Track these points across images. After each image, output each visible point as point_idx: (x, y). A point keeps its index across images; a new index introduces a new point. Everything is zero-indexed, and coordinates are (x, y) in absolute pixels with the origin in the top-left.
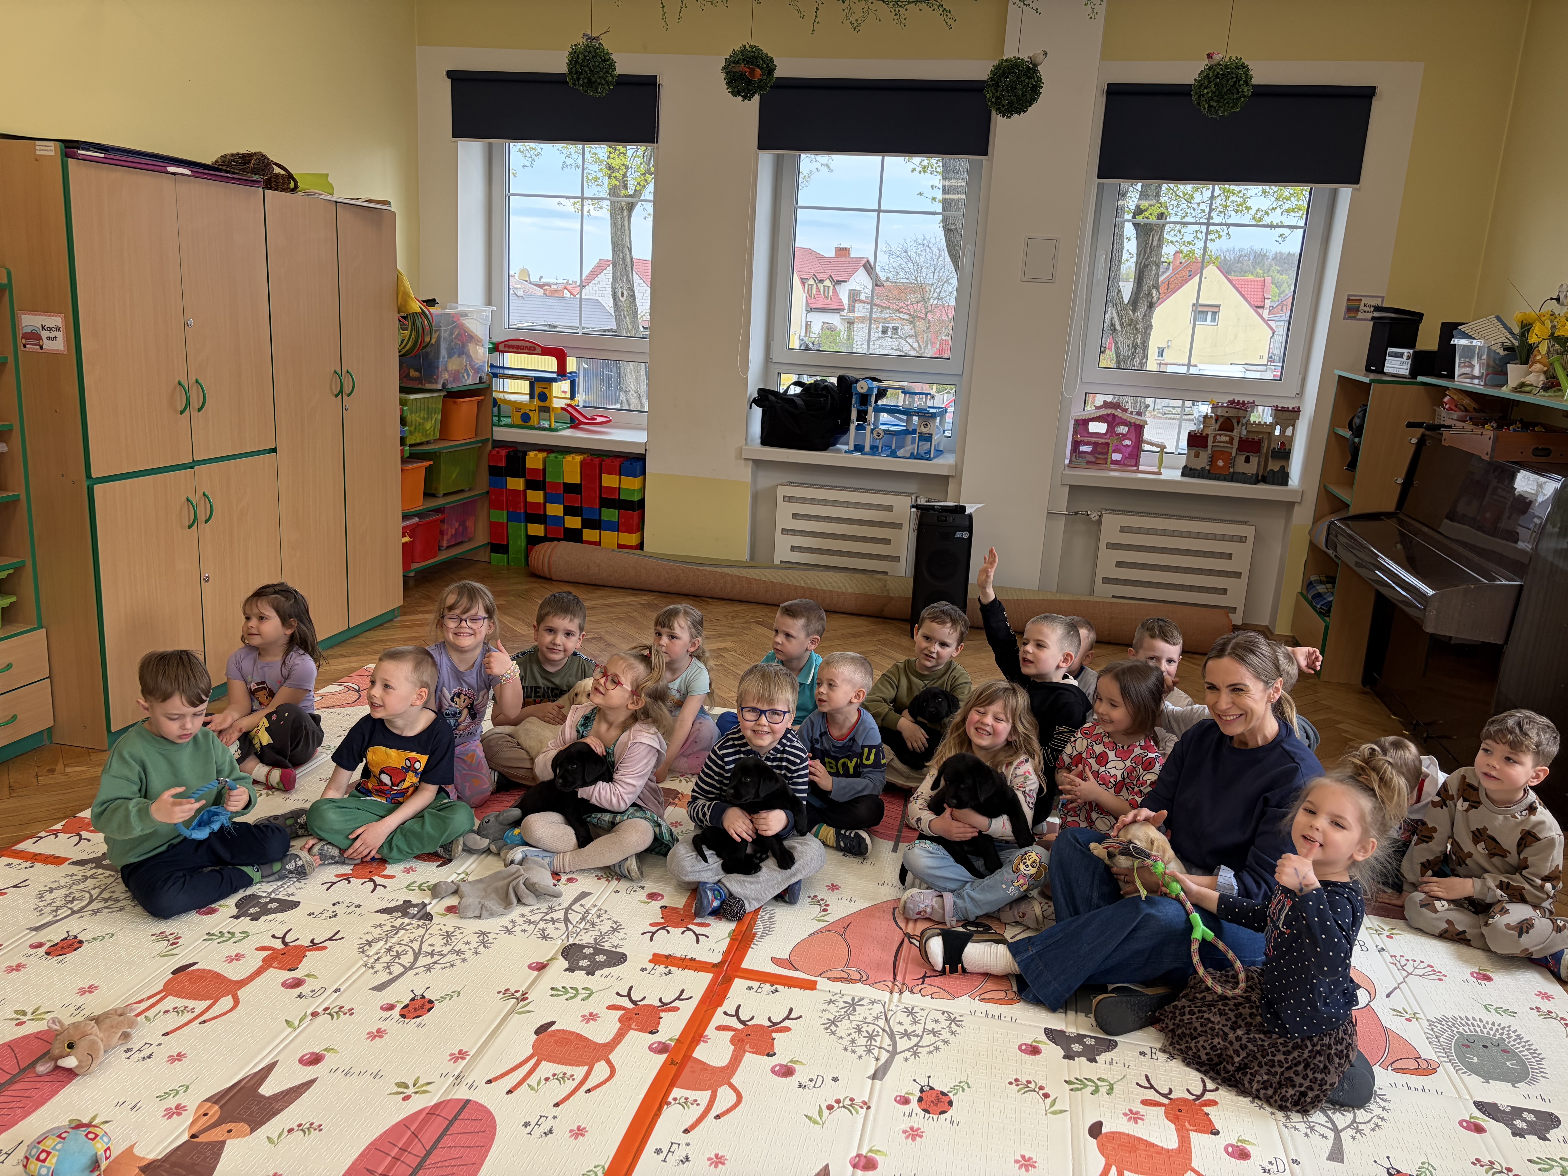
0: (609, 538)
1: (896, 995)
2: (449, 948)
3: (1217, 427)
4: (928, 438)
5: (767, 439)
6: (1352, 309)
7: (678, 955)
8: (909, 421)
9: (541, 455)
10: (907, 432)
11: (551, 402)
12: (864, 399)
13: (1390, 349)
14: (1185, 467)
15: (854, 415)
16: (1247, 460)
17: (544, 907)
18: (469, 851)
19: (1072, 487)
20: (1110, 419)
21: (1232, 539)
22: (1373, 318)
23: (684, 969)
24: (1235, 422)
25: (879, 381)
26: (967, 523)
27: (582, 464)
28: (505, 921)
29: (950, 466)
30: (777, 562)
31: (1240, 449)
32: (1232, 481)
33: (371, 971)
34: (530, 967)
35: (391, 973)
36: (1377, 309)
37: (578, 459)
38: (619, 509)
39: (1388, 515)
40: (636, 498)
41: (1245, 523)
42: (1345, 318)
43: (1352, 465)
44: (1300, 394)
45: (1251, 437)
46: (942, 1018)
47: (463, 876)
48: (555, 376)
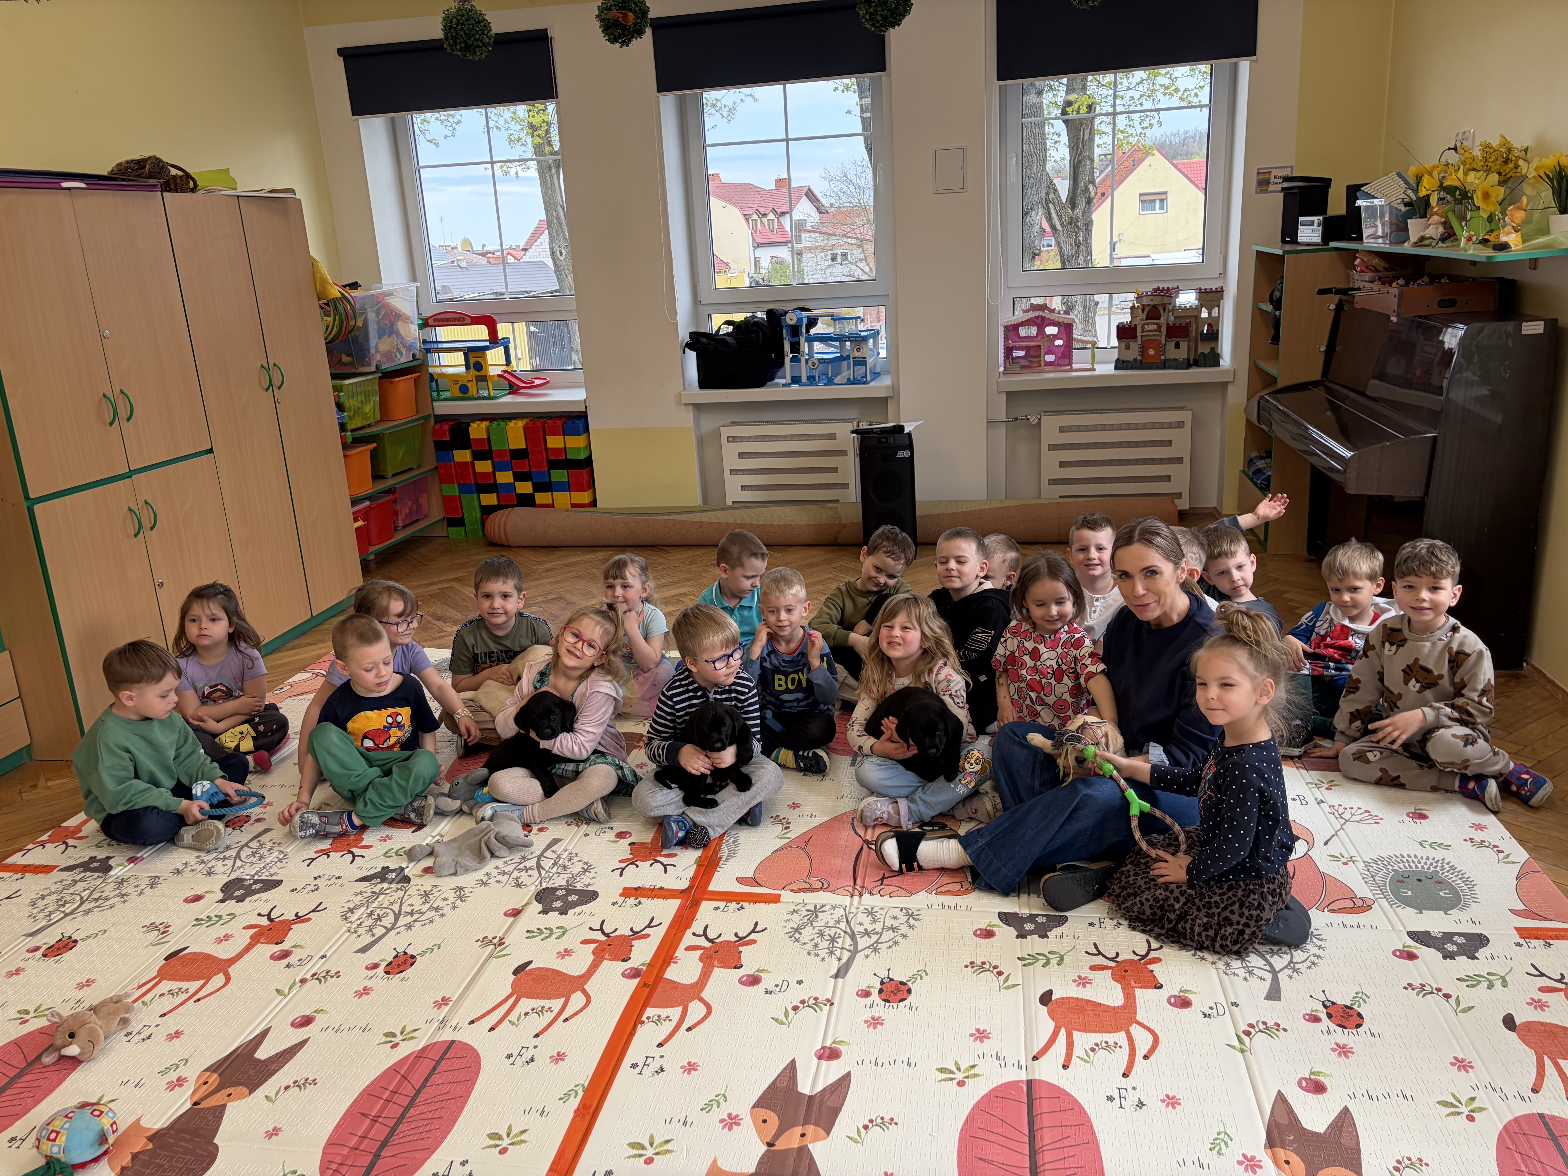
0: (562, 499)
1: (856, 898)
2: (427, 906)
3: (1144, 316)
4: (862, 362)
5: (705, 382)
6: (1263, 184)
7: (647, 886)
8: (842, 347)
9: (484, 425)
10: (841, 358)
11: (487, 370)
12: (795, 330)
13: (1301, 219)
14: (1117, 361)
15: (787, 347)
16: (1177, 346)
17: (517, 857)
18: (441, 814)
19: (1009, 395)
20: (1039, 321)
21: (1170, 425)
22: (1283, 189)
23: (653, 898)
24: (1161, 309)
25: (809, 310)
26: (907, 442)
27: (526, 428)
28: (480, 875)
29: (887, 387)
30: (729, 503)
31: (1169, 335)
32: (1164, 368)
33: (355, 935)
34: (506, 914)
35: (373, 935)
36: (1286, 179)
37: (521, 424)
38: (567, 469)
39: (1315, 384)
40: (583, 456)
41: (1182, 408)
42: (1257, 193)
43: (1276, 339)
44: (1224, 274)
45: (1178, 323)
46: (900, 915)
47: (438, 838)
48: (487, 344)
